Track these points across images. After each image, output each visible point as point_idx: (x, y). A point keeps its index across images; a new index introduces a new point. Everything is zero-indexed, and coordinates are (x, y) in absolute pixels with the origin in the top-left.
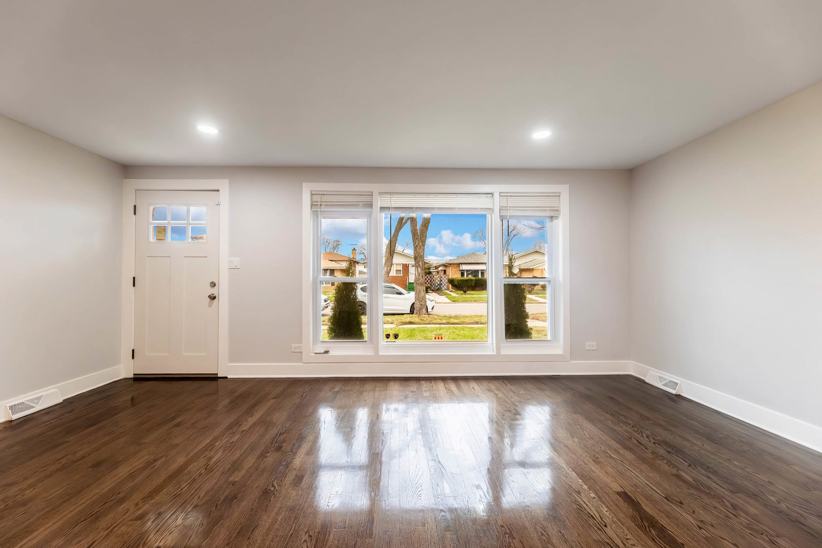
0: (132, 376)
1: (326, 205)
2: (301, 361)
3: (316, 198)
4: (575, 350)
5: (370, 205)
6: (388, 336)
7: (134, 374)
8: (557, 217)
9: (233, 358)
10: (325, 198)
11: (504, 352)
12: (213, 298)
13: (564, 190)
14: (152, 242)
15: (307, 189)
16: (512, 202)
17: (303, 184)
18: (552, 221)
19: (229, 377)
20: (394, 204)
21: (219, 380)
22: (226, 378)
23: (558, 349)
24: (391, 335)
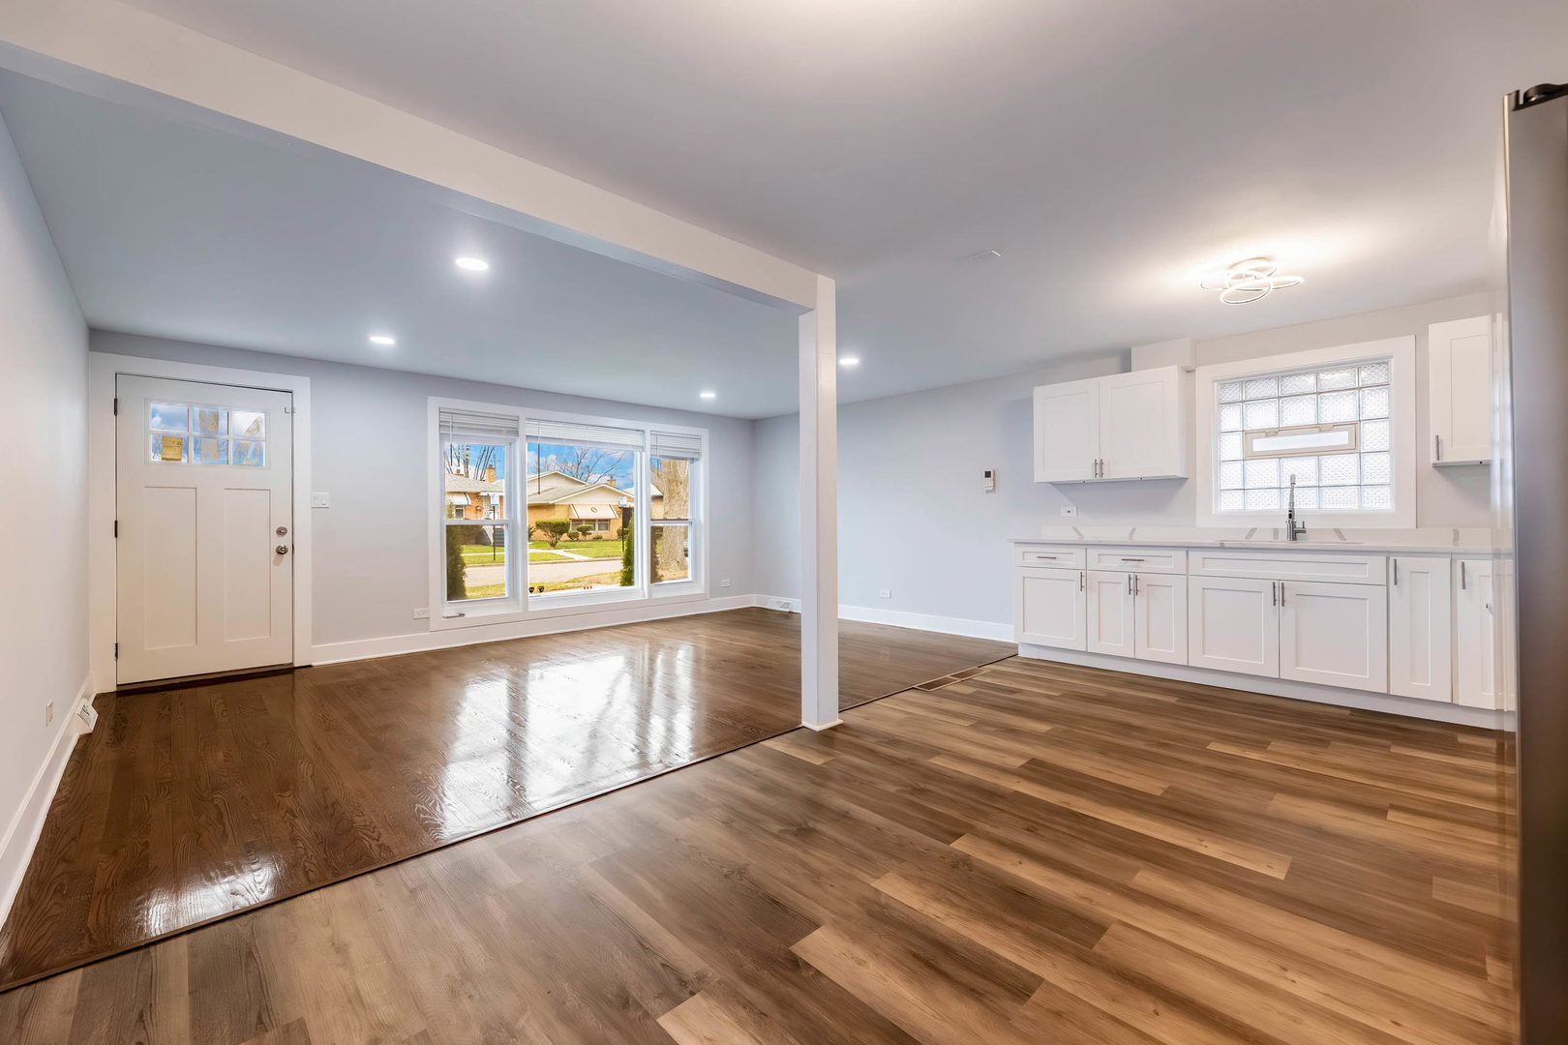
0: (114, 688)
1: (459, 427)
2: (427, 630)
3: (444, 417)
4: (715, 589)
5: (516, 433)
6: (532, 590)
7: (118, 686)
8: (697, 460)
9: (318, 636)
10: (457, 419)
11: (656, 596)
12: (281, 551)
13: (704, 433)
14: (154, 463)
15: (434, 403)
16: (662, 441)
17: (429, 397)
18: (692, 462)
19: (314, 664)
20: (541, 434)
21: (297, 670)
22: (310, 666)
23: (700, 589)
24: (536, 589)
